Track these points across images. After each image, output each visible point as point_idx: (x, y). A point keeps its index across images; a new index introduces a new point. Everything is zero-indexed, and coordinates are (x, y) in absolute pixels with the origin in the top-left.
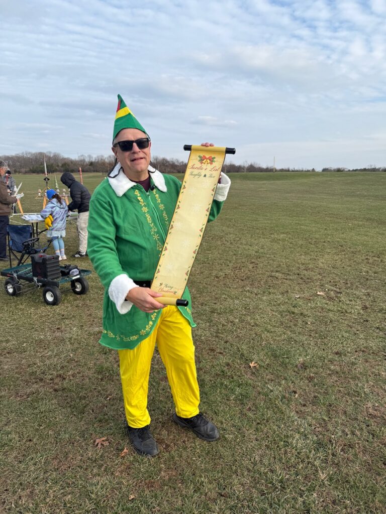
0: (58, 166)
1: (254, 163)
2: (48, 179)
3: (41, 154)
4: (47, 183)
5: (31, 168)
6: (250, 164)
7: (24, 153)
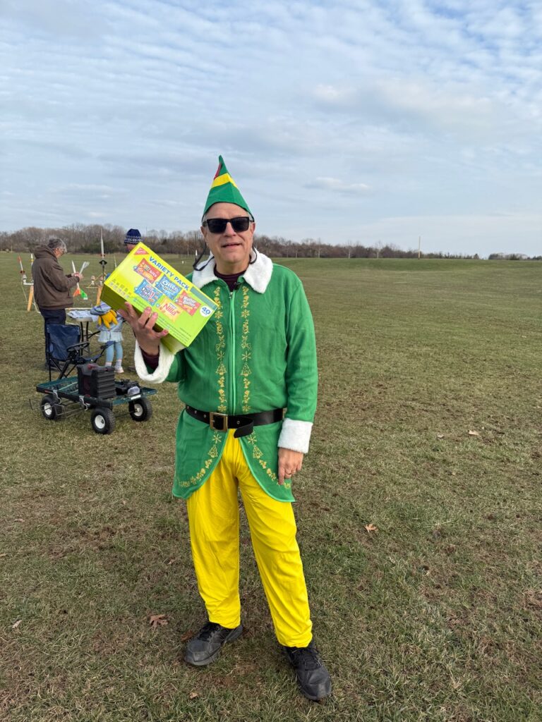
0: (120, 244)
1: (391, 244)
2: (106, 263)
3: (97, 227)
4: (103, 267)
5: (83, 246)
6: (385, 246)
7: (75, 226)
